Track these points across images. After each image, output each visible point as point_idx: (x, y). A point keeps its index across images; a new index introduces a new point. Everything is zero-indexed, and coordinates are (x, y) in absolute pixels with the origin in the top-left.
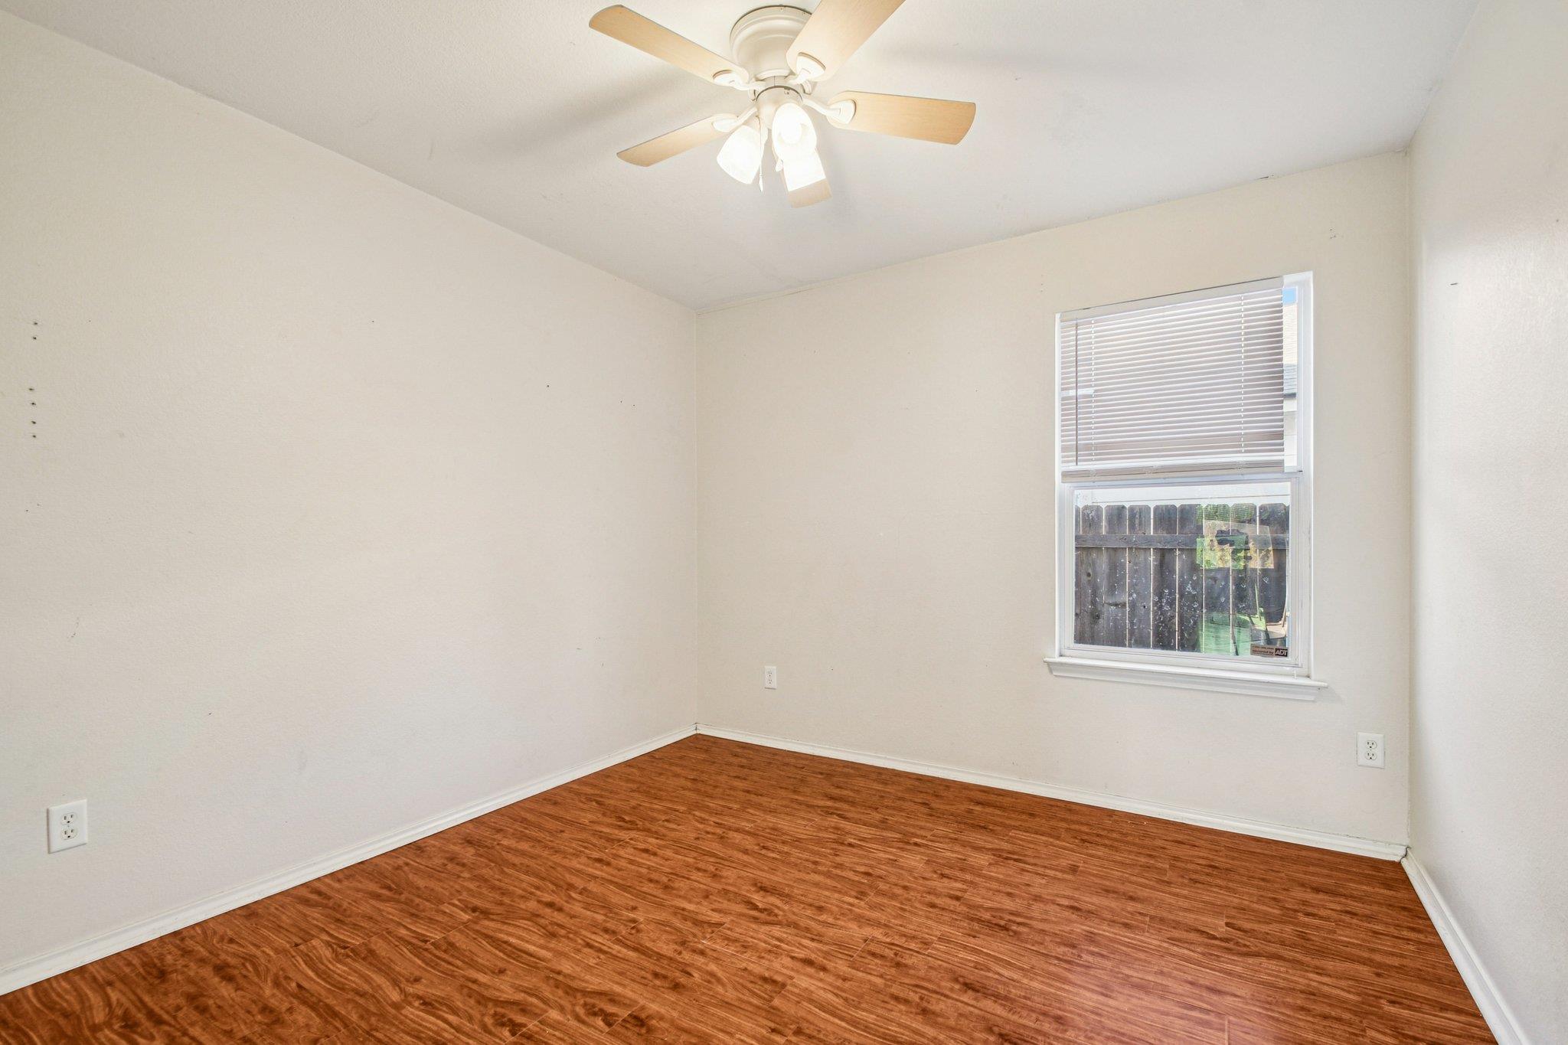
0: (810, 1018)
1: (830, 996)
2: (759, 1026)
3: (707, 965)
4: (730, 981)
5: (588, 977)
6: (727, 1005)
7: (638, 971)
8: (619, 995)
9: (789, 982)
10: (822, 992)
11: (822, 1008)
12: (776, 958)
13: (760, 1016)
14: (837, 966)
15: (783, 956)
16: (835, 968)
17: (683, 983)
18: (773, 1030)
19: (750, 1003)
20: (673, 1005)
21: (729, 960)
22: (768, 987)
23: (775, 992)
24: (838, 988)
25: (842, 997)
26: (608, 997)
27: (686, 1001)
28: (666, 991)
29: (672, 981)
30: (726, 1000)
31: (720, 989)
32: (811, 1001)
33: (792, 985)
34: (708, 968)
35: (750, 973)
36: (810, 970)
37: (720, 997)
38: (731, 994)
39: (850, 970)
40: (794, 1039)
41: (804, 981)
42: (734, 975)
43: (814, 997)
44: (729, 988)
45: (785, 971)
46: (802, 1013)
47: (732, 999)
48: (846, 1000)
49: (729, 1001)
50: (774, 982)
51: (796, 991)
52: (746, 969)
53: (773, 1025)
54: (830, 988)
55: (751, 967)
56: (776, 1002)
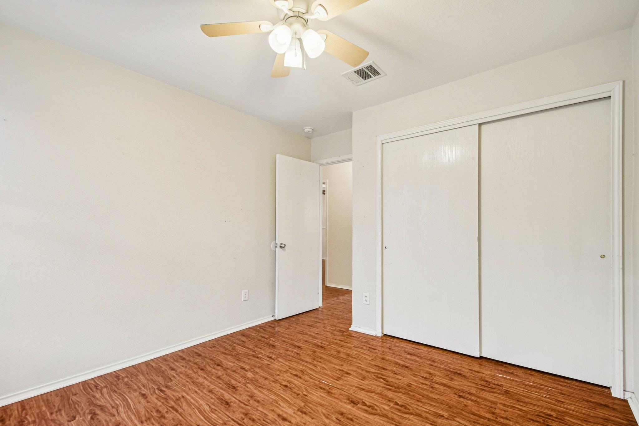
0: (292, 398)
1: (282, 404)
2: (311, 397)
3: (330, 422)
4: (320, 414)
5: (382, 422)
6: (321, 405)
7: (360, 422)
8: (365, 413)
9: (296, 411)
10: (284, 406)
11: (287, 401)
12: (298, 423)
13: (310, 400)
14: (273, 416)
15: (294, 423)
16: (274, 416)
17: (339, 415)
18: (306, 396)
19: (313, 405)
20: (342, 407)
21: (319, 424)
22: (304, 410)
23: (302, 408)
24: (277, 407)
25: (278, 404)
26: (368, 412)
27: (337, 408)
28: (346, 412)
29: (344, 416)
30: (322, 407)
31: (324, 411)
32: (290, 404)
33: (295, 410)
34: (329, 421)
35: (311, 417)
36: (285, 415)
37: (324, 408)
38: (320, 409)
39: (268, 414)
40: (300, 393)
41: (288, 411)
42: (318, 416)
43: (288, 405)
44: (320, 412)
45: (296, 416)
46: (295, 400)
47: (319, 407)
48: (277, 403)
49: (320, 406)
50: (302, 412)
51: (294, 408)
52: (313, 419)
53: (306, 397)
54: (281, 408)
55: (310, 420)
56: (303, 404)
